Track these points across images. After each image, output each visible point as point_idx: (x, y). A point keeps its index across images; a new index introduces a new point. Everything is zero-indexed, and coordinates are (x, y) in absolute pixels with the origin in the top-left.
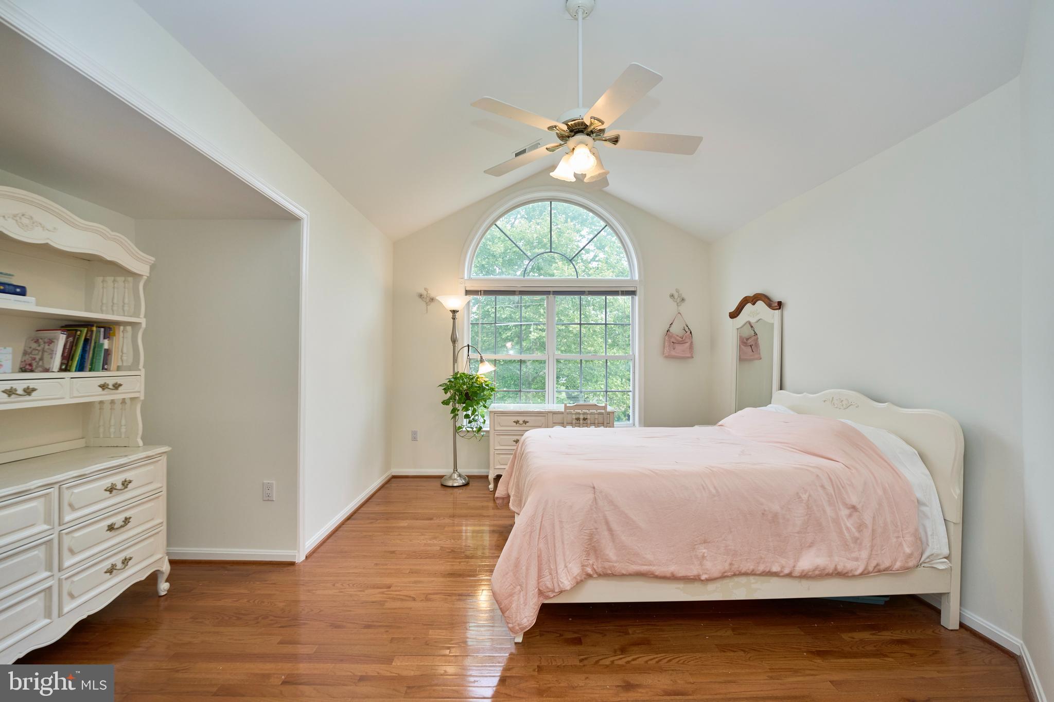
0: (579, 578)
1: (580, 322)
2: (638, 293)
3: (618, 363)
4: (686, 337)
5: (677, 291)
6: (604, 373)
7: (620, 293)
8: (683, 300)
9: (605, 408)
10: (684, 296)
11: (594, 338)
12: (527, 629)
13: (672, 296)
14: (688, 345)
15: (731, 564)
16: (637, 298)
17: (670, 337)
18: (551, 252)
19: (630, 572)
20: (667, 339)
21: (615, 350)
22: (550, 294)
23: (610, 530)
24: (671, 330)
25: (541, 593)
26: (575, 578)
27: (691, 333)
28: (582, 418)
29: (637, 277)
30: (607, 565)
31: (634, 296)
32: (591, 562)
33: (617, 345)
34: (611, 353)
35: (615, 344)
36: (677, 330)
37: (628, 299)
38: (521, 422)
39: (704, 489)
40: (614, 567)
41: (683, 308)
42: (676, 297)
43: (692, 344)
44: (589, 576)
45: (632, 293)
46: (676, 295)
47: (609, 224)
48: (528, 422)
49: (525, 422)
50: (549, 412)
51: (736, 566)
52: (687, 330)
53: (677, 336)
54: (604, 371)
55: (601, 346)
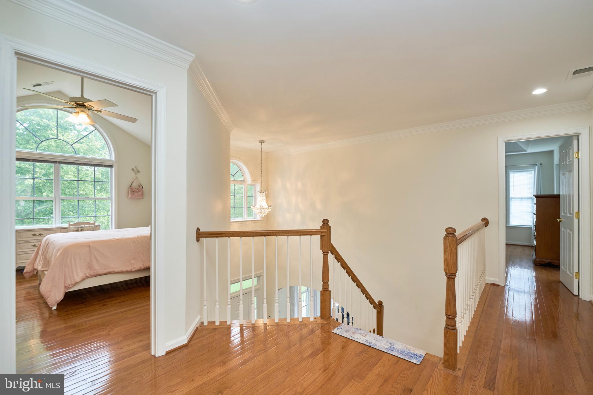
0: (83, 277)
1: (78, 179)
2: (114, 166)
3: (105, 202)
4: (140, 189)
5: (136, 167)
6: (94, 208)
7: (104, 166)
8: (139, 172)
9: (94, 224)
10: (139, 169)
11: (85, 185)
12: (59, 301)
13: (133, 169)
14: (140, 193)
15: (143, 264)
16: (113, 169)
17: (131, 189)
18: (57, 139)
19: (106, 273)
20: (130, 189)
21: (102, 193)
22: (56, 163)
23: (96, 259)
24: (132, 185)
25: (66, 287)
26: (82, 277)
27: (142, 187)
28: (80, 229)
29: (113, 159)
30: (95, 272)
31: (112, 168)
32: (88, 272)
33: (105, 190)
34: (98, 196)
35: (101, 190)
36: (135, 185)
37: (109, 169)
38: (37, 235)
39: (134, 242)
40: (98, 272)
41: (139, 176)
42: (135, 170)
43: (143, 192)
44: (88, 277)
45: (111, 166)
46: (135, 169)
47: (97, 129)
48: (42, 234)
49: (40, 235)
50: (58, 228)
51: (145, 265)
52: (140, 185)
53: (135, 188)
54: (93, 207)
55: (91, 191)
